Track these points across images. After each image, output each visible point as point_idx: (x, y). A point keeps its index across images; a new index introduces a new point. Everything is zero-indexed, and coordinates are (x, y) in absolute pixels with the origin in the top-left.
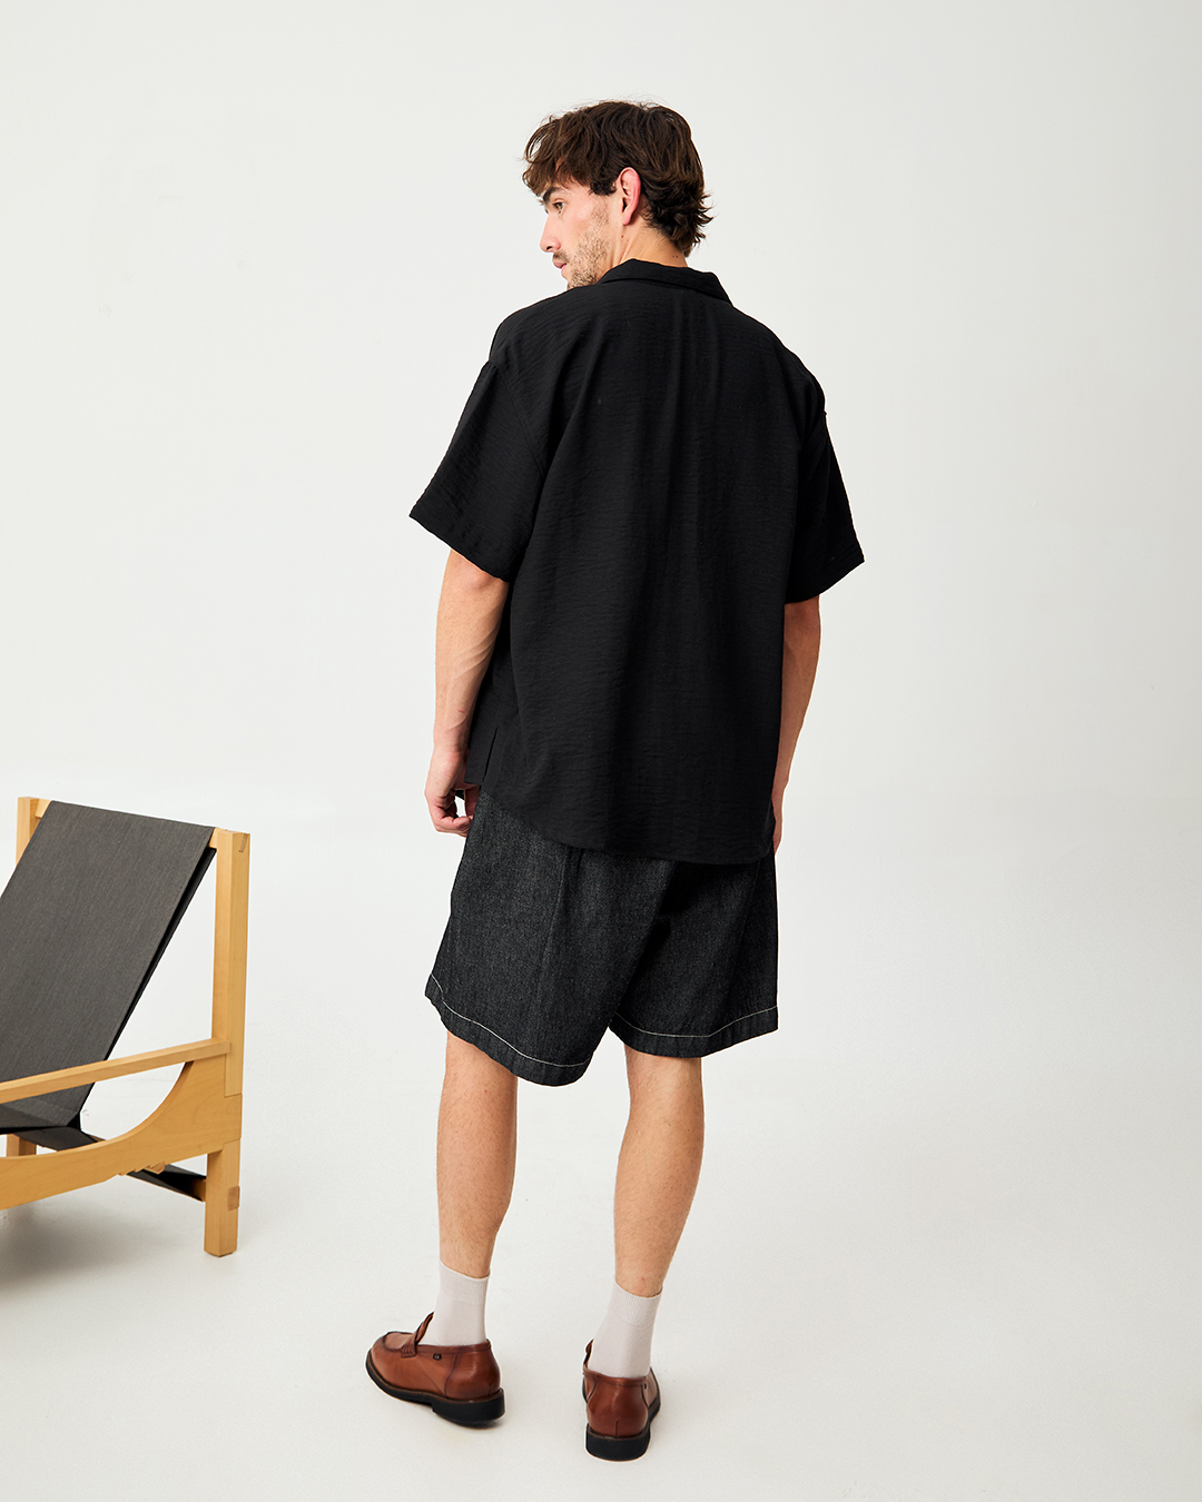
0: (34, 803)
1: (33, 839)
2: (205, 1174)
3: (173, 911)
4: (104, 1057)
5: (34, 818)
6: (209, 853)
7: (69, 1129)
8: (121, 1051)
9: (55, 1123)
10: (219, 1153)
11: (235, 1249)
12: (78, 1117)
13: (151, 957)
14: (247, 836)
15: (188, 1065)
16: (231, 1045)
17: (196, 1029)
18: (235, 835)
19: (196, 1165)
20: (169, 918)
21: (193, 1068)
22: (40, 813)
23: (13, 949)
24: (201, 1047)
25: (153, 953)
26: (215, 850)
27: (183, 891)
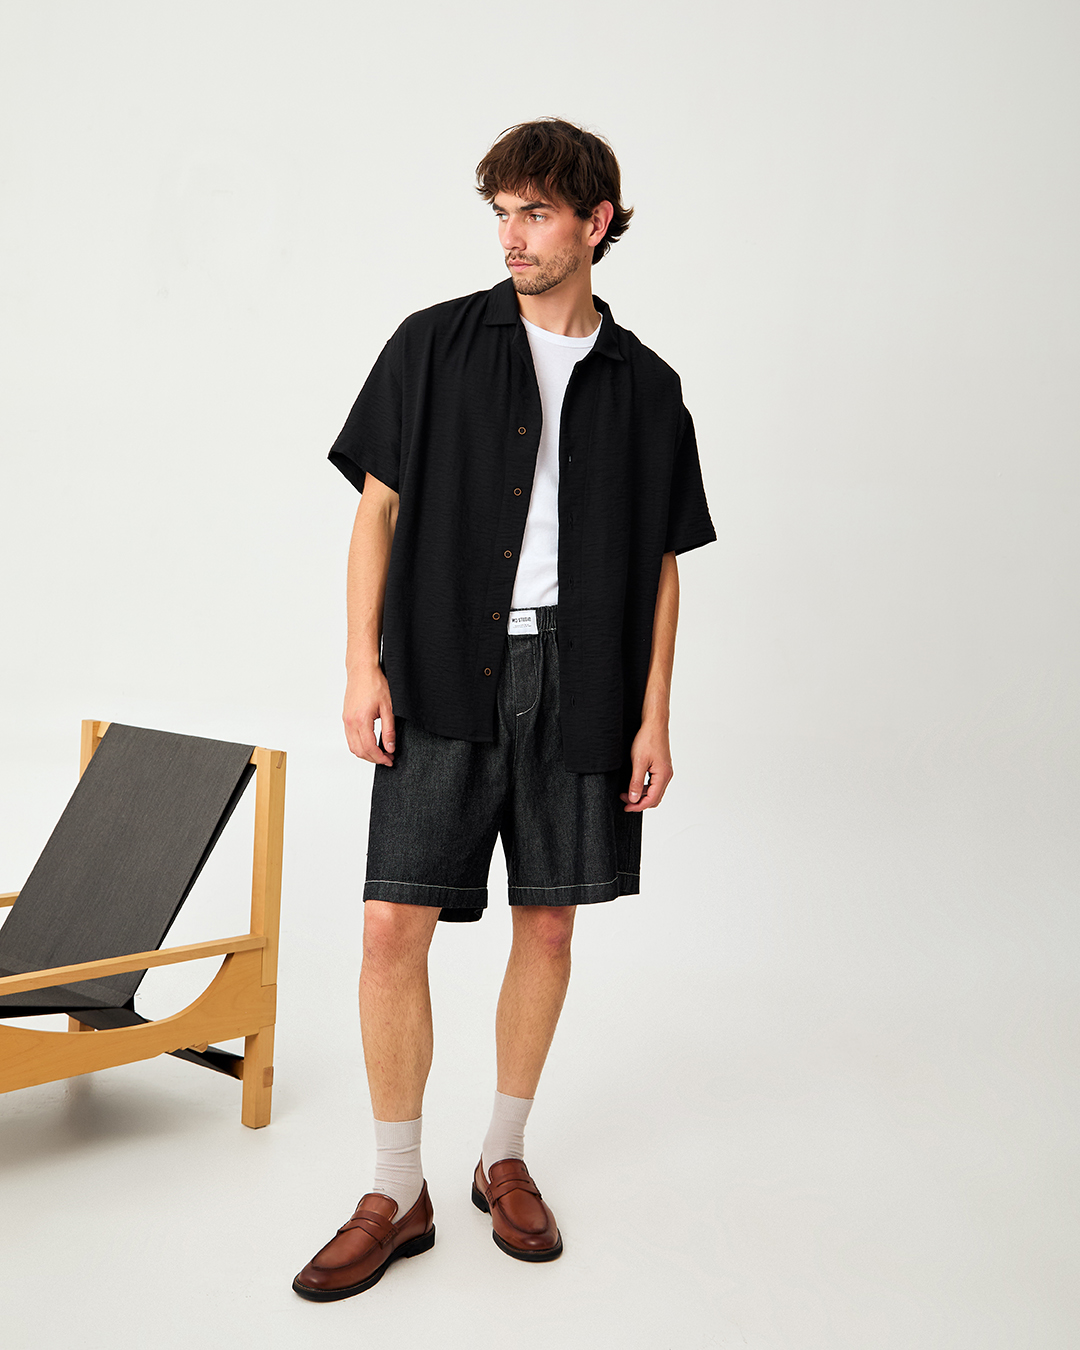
0: (96, 725)
1: (94, 757)
2: (243, 1056)
3: (218, 819)
4: (155, 947)
5: (96, 738)
6: (250, 769)
7: (124, 1010)
8: (171, 942)
9: (112, 1004)
10: (255, 1036)
11: (269, 1123)
12: (132, 1000)
13: (198, 860)
14: (283, 754)
15: (229, 957)
16: (267, 940)
17: (237, 925)
18: (273, 753)
19: (234, 1046)
20: (214, 826)
21: (234, 959)
22: (102, 734)
23: (77, 852)
24: (240, 942)
25: (200, 856)
26: (255, 766)
27: (226, 802)
